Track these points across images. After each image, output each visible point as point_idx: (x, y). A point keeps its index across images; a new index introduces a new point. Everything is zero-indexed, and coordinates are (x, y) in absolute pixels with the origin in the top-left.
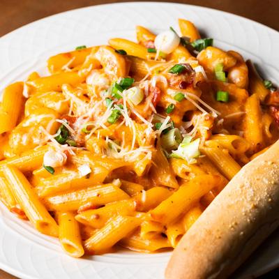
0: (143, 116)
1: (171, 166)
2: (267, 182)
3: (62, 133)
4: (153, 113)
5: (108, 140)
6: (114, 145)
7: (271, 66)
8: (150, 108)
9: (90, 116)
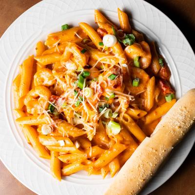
0: (93, 104)
1: (105, 132)
2: (151, 165)
3: (51, 109)
4: (98, 101)
5: (74, 113)
6: (78, 116)
7: (164, 45)
8: (96, 99)
9: (66, 97)
